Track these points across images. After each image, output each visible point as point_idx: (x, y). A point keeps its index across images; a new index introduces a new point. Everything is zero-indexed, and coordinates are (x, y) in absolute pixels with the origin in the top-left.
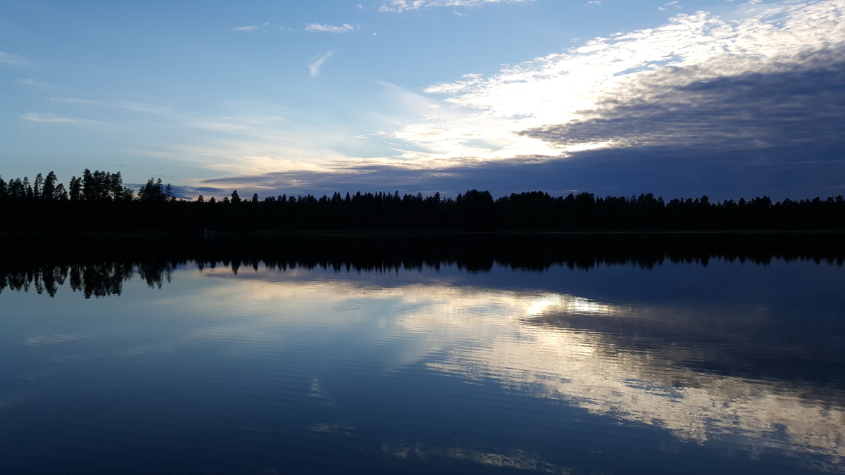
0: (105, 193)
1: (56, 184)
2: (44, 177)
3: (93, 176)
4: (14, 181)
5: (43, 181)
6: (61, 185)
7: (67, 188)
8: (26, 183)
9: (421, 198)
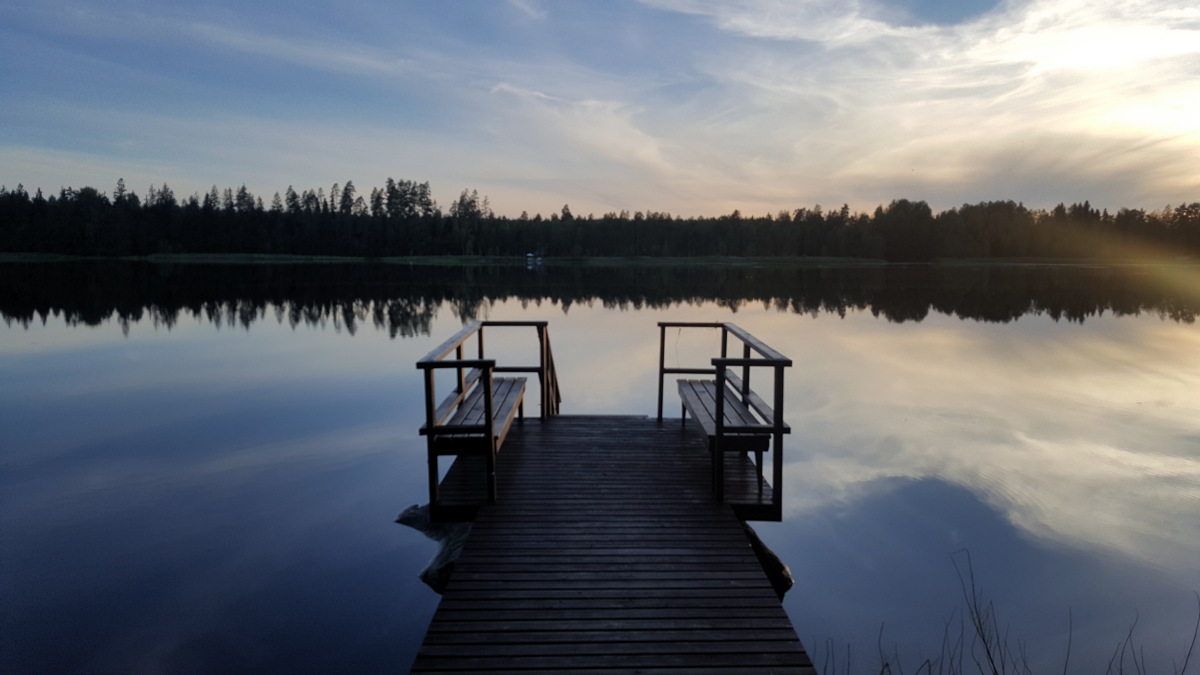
0: (411, 209)
1: (355, 197)
2: (341, 188)
3: (397, 187)
4: (308, 192)
5: (340, 193)
6: (360, 198)
7: (368, 202)
8: (320, 196)
9: (820, 213)
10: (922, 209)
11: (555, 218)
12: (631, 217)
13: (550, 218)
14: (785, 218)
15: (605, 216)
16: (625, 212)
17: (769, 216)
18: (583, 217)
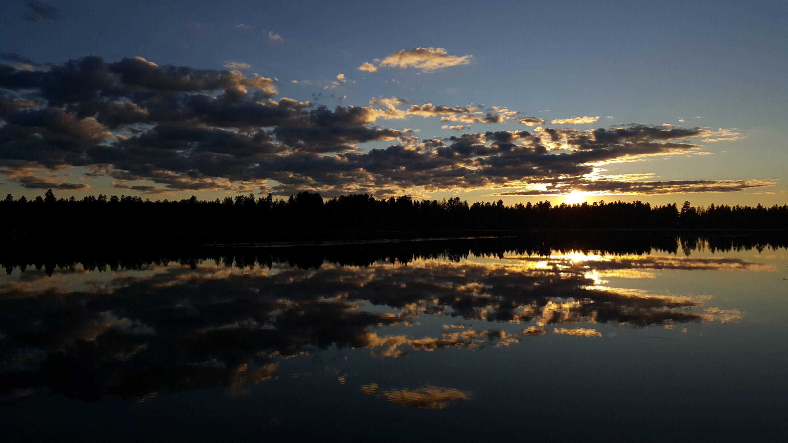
9: (253, 199)
10: (317, 197)
11: (39, 198)
12: (108, 199)
13: (34, 199)
14: (228, 201)
15: (85, 198)
16: (103, 195)
17: (217, 200)
18: (65, 199)
